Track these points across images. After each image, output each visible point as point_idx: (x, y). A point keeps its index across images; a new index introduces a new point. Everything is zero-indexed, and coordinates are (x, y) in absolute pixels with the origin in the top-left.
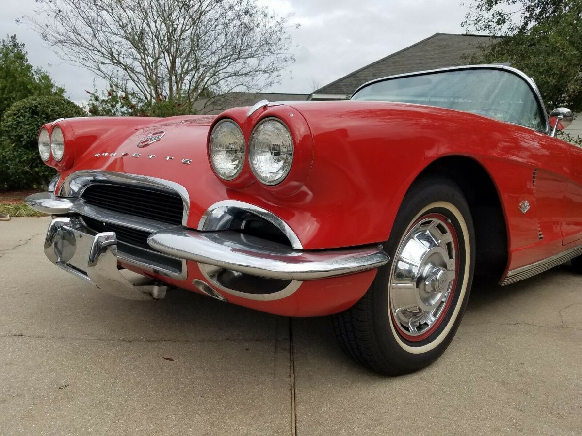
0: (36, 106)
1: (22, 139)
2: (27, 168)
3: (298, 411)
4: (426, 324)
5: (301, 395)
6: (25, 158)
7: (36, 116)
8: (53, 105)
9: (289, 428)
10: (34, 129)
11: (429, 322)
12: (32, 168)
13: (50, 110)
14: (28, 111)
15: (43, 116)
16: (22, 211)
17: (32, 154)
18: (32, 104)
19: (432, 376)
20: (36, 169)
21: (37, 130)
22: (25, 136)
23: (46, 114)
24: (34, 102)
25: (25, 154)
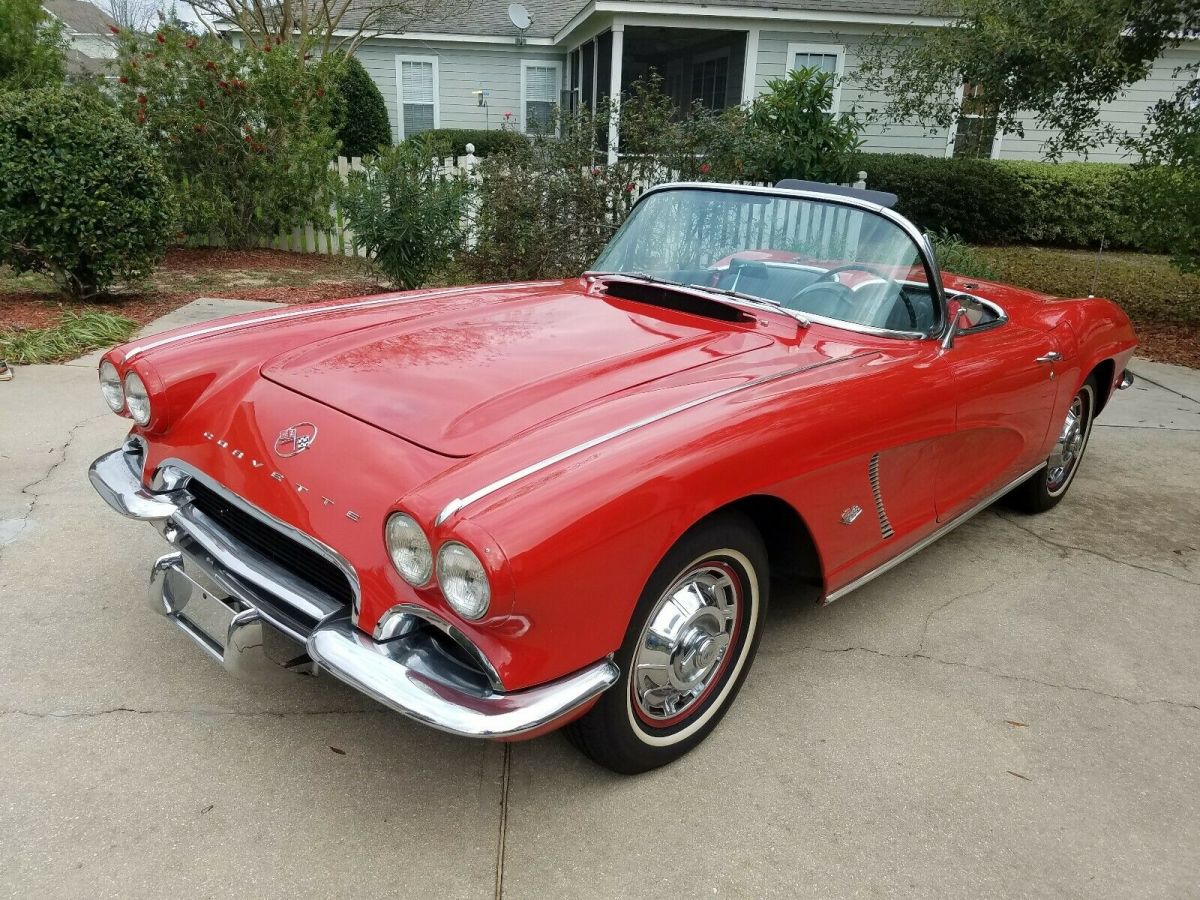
0: (24, 120)
1: (5, 190)
2: (19, 246)
3: (507, 841)
4: (691, 695)
5: (515, 811)
6: (15, 227)
7: (27, 142)
8: (57, 114)
9: (493, 869)
10: (26, 169)
11: (695, 693)
12: (29, 243)
13: (53, 127)
14: (10, 129)
15: (41, 140)
16: (30, 351)
17: (27, 217)
18: (14, 114)
19: (692, 768)
20: (38, 246)
21: (33, 171)
22: (10, 184)
23: (47, 135)
24: (18, 109)
25: (14, 218)
